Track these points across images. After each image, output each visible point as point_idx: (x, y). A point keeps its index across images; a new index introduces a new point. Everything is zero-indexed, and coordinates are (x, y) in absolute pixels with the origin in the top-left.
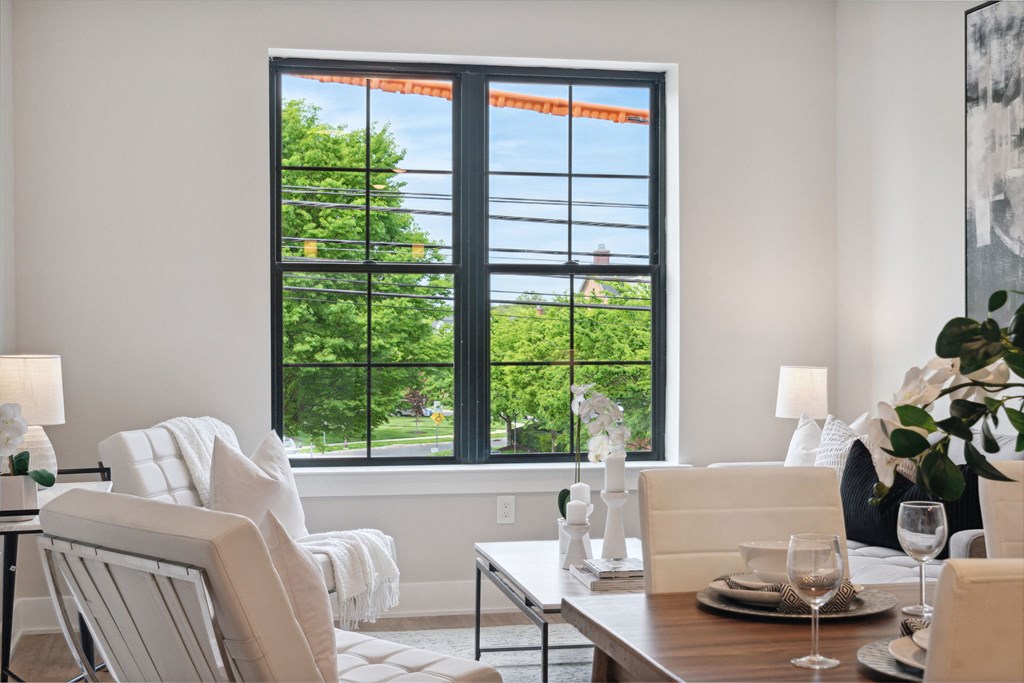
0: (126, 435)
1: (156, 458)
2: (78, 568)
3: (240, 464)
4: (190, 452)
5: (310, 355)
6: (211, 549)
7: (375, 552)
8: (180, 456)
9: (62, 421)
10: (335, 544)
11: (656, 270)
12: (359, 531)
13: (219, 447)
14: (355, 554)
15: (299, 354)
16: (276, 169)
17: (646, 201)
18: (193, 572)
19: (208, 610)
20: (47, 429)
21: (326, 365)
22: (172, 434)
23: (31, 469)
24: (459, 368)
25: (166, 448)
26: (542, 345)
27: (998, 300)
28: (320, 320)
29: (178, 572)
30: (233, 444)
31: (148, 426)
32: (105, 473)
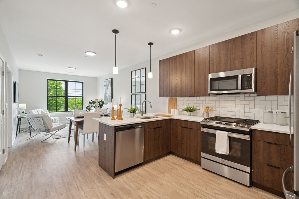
0: (32, 110)
2: (30, 119)
3: (43, 112)
4: (39, 111)
5: (51, 103)
6: (42, 116)
7: (57, 119)
8: (38, 112)
11: (83, 97)
12: (56, 117)
13: (42, 111)
14: (55, 119)
16: (47, 88)
18: (40, 118)
19: (42, 122)
20: (25, 110)
21: (53, 104)
23: (24, 113)
24: (65, 104)
25: (36, 111)
26: (78, 102)
27: (91, 101)
28: (52, 99)
30: (43, 111)
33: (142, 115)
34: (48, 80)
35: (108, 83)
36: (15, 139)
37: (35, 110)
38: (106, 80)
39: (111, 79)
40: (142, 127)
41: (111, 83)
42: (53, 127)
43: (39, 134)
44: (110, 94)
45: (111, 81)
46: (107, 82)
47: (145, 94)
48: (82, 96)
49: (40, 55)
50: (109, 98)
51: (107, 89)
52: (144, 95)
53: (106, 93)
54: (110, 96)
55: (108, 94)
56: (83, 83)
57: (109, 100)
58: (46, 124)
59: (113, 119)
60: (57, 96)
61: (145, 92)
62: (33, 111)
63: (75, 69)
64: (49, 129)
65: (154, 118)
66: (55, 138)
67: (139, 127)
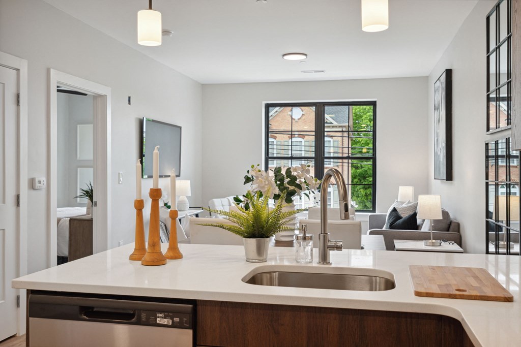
23: (168, 205)
35: (441, 94)
38: (438, 83)
39: (445, 74)
40: (173, 326)
41: (444, 93)
44: (444, 144)
46: (438, 88)
50: (442, 160)
51: (439, 120)
53: (437, 141)
54: (443, 153)
55: (440, 146)
56: (374, 104)
57: (441, 170)
67: (158, 322)
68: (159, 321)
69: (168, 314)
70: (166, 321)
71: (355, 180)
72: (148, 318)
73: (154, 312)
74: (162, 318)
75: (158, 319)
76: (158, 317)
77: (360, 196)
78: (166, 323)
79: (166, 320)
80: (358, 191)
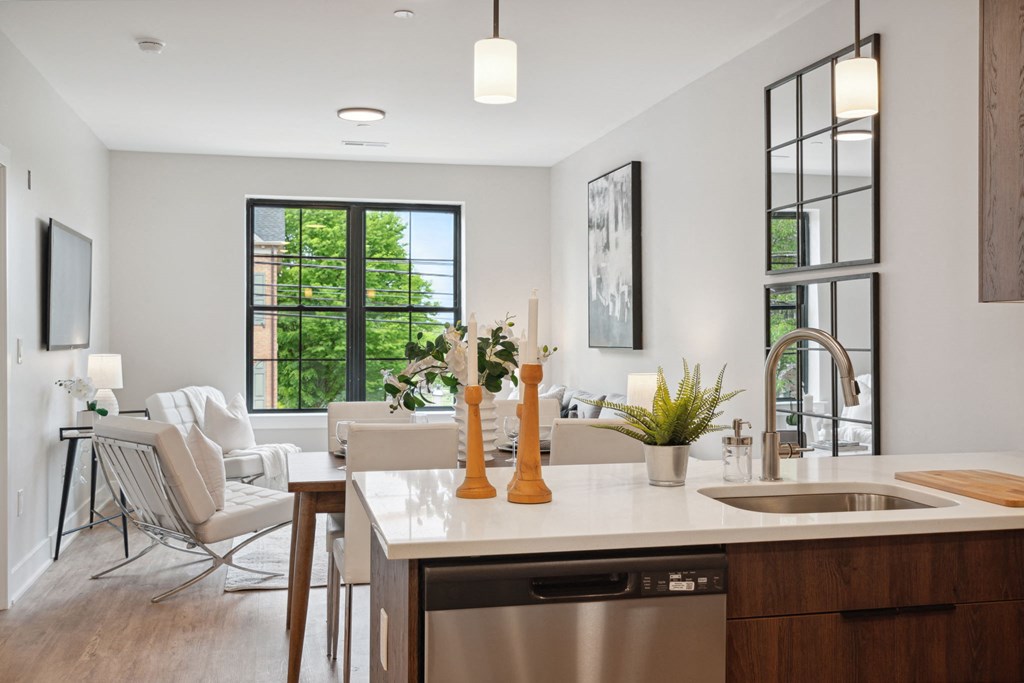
0: (160, 395)
1: (176, 407)
4: (195, 403)
6: (157, 437)
8: (190, 406)
9: (122, 387)
10: (266, 451)
11: (457, 309)
12: (284, 445)
13: (208, 401)
14: (276, 456)
15: (337, 352)
16: (250, 255)
17: (452, 274)
18: (150, 448)
19: (159, 474)
20: (113, 390)
22: (186, 394)
23: (97, 408)
25: (182, 401)
29: (144, 448)
31: (174, 390)
32: (146, 413)
33: (772, 471)
34: (252, 204)
35: (614, 204)
36: (50, 561)
37: (174, 394)
38: (602, 182)
39: (628, 170)
40: (697, 592)
41: (628, 201)
42: (229, 508)
43: (161, 547)
44: (627, 288)
45: (628, 187)
46: (602, 193)
47: (876, 278)
48: (451, 305)
49: (149, 43)
50: (617, 314)
51: (607, 246)
52: (867, 283)
53: (600, 281)
54: (622, 303)
55: (612, 290)
56: (456, 210)
57: (616, 331)
58: (177, 486)
59: (475, 488)
60: (301, 309)
61: (877, 259)
62: (165, 398)
63: (379, 116)
64: (197, 525)
65: (892, 503)
66: (235, 586)
67: (671, 588)
68: (673, 586)
69: (687, 573)
70: (685, 586)
71: (285, 353)
72: (654, 584)
73: (664, 573)
74: (679, 580)
75: (672, 584)
76: (672, 580)
77: (291, 383)
78: (684, 589)
79: (684, 583)
80: (288, 374)
